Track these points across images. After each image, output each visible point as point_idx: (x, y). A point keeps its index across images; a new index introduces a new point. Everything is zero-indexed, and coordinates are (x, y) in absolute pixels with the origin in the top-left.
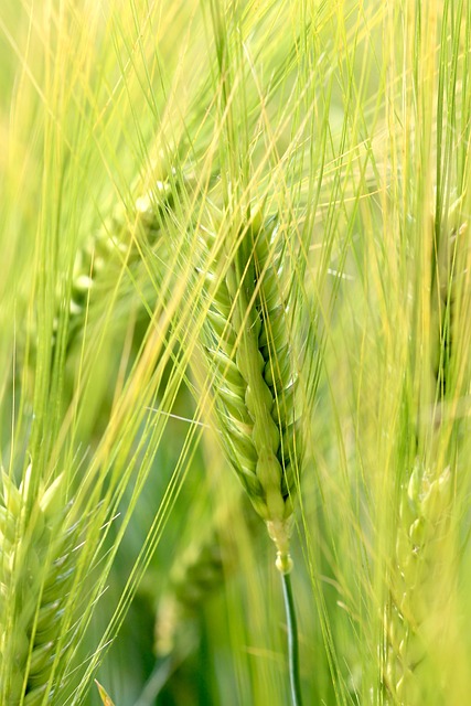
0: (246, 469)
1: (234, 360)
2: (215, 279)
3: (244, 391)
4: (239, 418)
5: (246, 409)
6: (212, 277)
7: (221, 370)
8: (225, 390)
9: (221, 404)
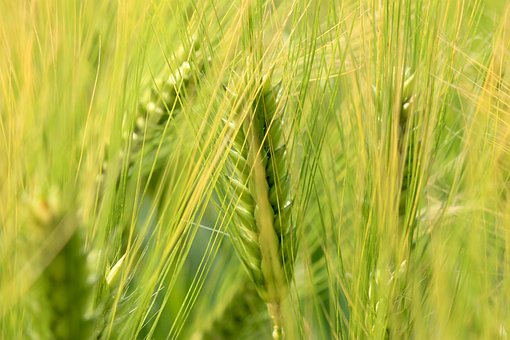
0: (253, 265)
1: (247, 186)
2: (234, 126)
3: (253, 208)
4: (249, 228)
5: (255, 222)
6: (232, 125)
7: (238, 193)
8: (240, 208)
9: (236, 218)
